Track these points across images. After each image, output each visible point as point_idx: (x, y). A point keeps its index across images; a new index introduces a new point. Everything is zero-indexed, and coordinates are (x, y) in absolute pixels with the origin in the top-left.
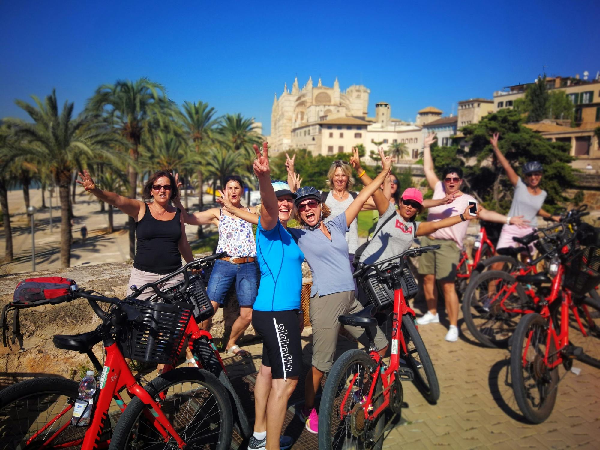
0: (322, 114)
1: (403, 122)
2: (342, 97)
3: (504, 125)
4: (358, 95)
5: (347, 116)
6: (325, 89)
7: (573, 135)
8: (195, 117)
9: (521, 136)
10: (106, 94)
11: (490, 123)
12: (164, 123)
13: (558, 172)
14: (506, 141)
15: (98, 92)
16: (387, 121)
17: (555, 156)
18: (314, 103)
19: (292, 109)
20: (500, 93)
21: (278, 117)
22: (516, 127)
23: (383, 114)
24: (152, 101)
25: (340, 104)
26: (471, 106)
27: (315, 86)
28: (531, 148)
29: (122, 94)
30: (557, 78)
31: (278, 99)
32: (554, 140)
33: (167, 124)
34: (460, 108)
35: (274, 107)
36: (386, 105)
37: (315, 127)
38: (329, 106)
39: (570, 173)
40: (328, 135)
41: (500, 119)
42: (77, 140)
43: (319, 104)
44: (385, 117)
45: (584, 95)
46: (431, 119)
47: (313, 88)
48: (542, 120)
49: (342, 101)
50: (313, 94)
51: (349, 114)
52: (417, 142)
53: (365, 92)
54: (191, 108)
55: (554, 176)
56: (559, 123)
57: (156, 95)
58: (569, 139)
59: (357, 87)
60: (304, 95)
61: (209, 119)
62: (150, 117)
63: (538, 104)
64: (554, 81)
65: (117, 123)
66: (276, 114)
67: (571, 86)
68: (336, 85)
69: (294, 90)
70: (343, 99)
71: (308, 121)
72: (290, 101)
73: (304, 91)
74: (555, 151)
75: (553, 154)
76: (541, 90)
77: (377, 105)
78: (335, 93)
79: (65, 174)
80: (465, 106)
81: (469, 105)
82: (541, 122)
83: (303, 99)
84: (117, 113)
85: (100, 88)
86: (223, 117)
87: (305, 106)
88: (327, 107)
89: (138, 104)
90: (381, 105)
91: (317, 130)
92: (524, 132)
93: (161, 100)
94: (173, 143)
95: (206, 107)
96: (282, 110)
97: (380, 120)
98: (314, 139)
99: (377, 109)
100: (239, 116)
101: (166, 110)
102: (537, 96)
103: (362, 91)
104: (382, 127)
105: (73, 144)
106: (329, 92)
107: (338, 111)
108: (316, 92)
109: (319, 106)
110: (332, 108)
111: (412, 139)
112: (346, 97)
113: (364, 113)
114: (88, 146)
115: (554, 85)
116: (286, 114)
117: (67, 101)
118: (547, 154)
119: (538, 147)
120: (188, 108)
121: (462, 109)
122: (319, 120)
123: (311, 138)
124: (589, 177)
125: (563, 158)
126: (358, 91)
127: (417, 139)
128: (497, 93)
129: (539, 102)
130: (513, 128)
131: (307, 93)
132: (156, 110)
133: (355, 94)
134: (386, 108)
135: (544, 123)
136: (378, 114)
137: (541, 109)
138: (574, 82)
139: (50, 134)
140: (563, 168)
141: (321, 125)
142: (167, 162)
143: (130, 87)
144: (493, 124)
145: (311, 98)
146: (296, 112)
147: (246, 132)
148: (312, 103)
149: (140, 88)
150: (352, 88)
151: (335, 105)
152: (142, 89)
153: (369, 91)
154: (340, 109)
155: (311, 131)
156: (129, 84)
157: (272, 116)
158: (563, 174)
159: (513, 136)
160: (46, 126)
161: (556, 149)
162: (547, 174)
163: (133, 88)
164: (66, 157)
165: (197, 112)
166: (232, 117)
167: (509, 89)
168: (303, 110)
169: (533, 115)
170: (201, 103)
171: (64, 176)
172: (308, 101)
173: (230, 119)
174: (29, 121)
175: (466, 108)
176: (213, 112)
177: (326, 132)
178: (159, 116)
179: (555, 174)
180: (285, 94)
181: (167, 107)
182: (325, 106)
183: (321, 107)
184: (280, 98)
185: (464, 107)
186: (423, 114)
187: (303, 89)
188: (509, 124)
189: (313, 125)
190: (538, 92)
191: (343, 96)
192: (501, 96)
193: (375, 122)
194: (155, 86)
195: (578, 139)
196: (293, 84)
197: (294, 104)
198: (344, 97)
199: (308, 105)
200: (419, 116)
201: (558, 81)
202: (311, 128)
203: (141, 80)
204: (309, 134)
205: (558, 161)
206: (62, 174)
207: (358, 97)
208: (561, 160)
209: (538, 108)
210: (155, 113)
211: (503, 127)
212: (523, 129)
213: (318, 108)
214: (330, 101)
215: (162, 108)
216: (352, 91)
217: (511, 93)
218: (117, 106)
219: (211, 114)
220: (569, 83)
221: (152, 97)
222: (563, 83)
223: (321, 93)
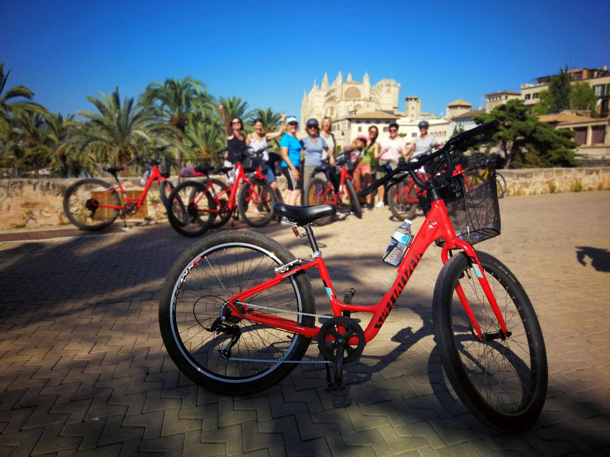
0: (351, 109)
1: (433, 116)
2: (371, 91)
3: (511, 114)
4: (388, 90)
5: (376, 110)
6: (355, 83)
7: (589, 125)
8: (230, 111)
9: (526, 124)
10: (156, 91)
11: (499, 113)
12: (206, 115)
13: (562, 156)
14: (513, 129)
15: (149, 89)
16: (417, 115)
17: (560, 142)
18: (344, 98)
19: (322, 105)
20: (527, 85)
21: (308, 112)
22: (523, 116)
23: (413, 108)
24: (194, 96)
25: (370, 99)
26: (498, 99)
27: (344, 81)
28: (536, 135)
29: (170, 91)
30: (584, 69)
31: (307, 94)
32: (572, 130)
33: (208, 117)
34: (488, 100)
35: (303, 103)
36: (416, 99)
37: (344, 122)
38: (359, 100)
39: (572, 158)
40: (357, 129)
41: (508, 108)
42: (138, 128)
43: (349, 99)
44: (414, 111)
45: (597, 88)
46: (460, 112)
47: (342, 83)
48: (562, 111)
49: (372, 95)
50: (342, 89)
51: (379, 108)
52: (445, 135)
53: (395, 86)
54: (226, 103)
55: (558, 160)
56: (579, 113)
57: (198, 91)
58: (585, 129)
59: (388, 82)
60: (333, 91)
61: (242, 113)
62: (194, 110)
63: (560, 96)
64: (581, 72)
65: (166, 116)
66: (305, 110)
67: (597, 77)
68: (366, 79)
69: (324, 86)
70: (373, 94)
71: (337, 116)
72: (319, 96)
73: (333, 86)
74: (559, 138)
75: (557, 140)
76: (562, 81)
77: (407, 99)
78: (365, 88)
79: (126, 158)
80: (493, 98)
81: (496, 98)
82: (561, 113)
83: (332, 94)
84: (166, 107)
85: (150, 86)
86: (256, 110)
87: (335, 101)
88: (357, 102)
89: (184, 99)
90: (411, 99)
91: (347, 125)
92: (531, 120)
93: (202, 96)
94: (211, 134)
95: (240, 101)
96: (311, 105)
97: (410, 114)
98: (343, 134)
99: (406, 103)
100: (269, 110)
101: (207, 104)
102: (559, 87)
103: (392, 85)
104: (412, 121)
105: (134, 132)
106: (359, 87)
107: (368, 106)
108: (346, 87)
109: (348, 101)
110: (362, 103)
111: (440, 132)
112: (376, 91)
113: (395, 108)
114: (147, 134)
115: (581, 76)
116: (315, 109)
117: (127, 97)
118: (551, 140)
119: (542, 134)
120: (224, 103)
121: (490, 102)
122: (349, 115)
123: (341, 133)
124: (596, 162)
125: (567, 144)
126: (388, 85)
127: (445, 132)
128: (525, 86)
129: (561, 93)
130: (520, 117)
131: (336, 89)
132: (199, 104)
133: (385, 88)
134: (416, 102)
135: (563, 114)
136: (407, 108)
137: (563, 100)
138: (601, 73)
139: (115, 124)
140: (566, 153)
141: (350, 120)
142: (206, 151)
143: (177, 85)
144: (502, 113)
145: (340, 93)
146: (326, 108)
147: (276, 125)
148: (342, 98)
149: (184, 85)
150: (382, 82)
151: (364, 100)
152: (186, 86)
153: (399, 85)
154: (370, 104)
155: (341, 126)
156: (176, 81)
157: (302, 111)
158: (566, 158)
159: (519, 125)
160: (111, 118)
161: (561, 136)
162: (551, 158)
163: (179, 85)
164: (130, 142)
165: (231, 106)
166: (263, 111)
167: (536, 81)
168: (333, 106)
169: (556, 106)
170: (234, 98)
171: (125, 159)
172: (338, 96)
173: (261, 113)
174: (97, 113)
175: (493, 101)
176: (247, 105)
177: (355, 126)
178: (202, 110)
179: (559, 159)
180: (314, 89)
181: (208, 101)
182: (354, 101)
183: (351, 102)
184: (310, 94)
185: (492, 100)
186: (452, 107)
187: (333, 84)
188: (516, 114)
189: (342, 120)
190: (560, 83)
191: (373, 90)
192: (529, 88)
193: (405, 116)
194: (198, 83)
195: (594, 128)
196: (322, 79)
197: (323, 100)
198: (374, 92)
199: (338, 100)
200: (448, 109)
201: (585, 73)
202: (340, 123)
203: (186, 78)
204: (338, 129)
205: (563, 147)
206: (124, 158)
207: (388, 91)
208: (566, 146)
209: (560, 99)
210: (198, 107)
211: (511, 116)
212: (530, 118)
213: (348, 103)
214: (359, 96)
215: (203, 102)
216: (382, 86)
217: (538, 85)
218: (166, 101)
219: (244, 108)
220: (596, 74)
221: (195, 92)
222: (591, 74)
223: (350, 88)
